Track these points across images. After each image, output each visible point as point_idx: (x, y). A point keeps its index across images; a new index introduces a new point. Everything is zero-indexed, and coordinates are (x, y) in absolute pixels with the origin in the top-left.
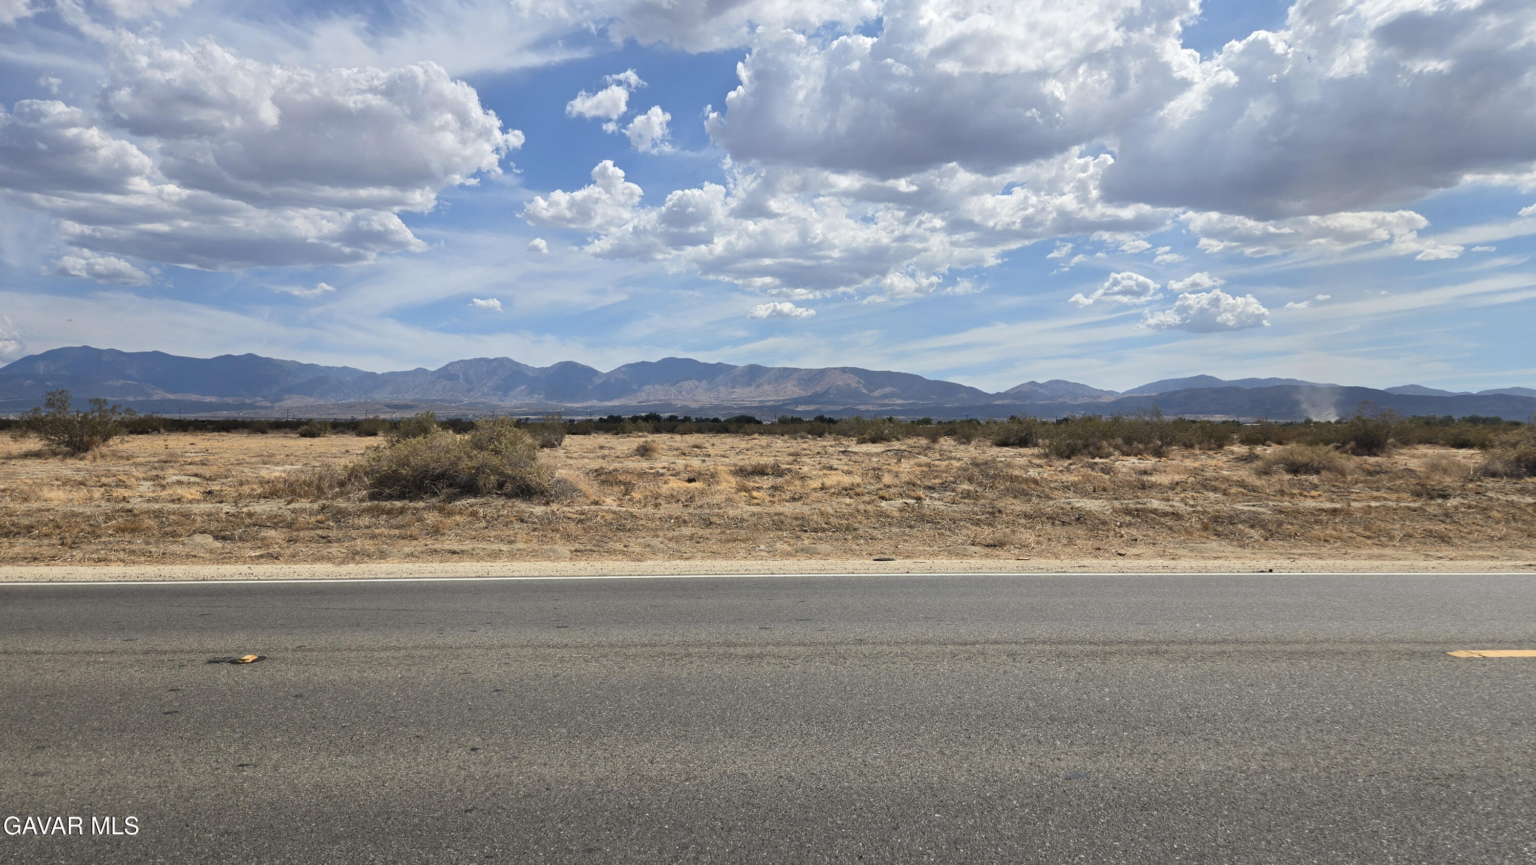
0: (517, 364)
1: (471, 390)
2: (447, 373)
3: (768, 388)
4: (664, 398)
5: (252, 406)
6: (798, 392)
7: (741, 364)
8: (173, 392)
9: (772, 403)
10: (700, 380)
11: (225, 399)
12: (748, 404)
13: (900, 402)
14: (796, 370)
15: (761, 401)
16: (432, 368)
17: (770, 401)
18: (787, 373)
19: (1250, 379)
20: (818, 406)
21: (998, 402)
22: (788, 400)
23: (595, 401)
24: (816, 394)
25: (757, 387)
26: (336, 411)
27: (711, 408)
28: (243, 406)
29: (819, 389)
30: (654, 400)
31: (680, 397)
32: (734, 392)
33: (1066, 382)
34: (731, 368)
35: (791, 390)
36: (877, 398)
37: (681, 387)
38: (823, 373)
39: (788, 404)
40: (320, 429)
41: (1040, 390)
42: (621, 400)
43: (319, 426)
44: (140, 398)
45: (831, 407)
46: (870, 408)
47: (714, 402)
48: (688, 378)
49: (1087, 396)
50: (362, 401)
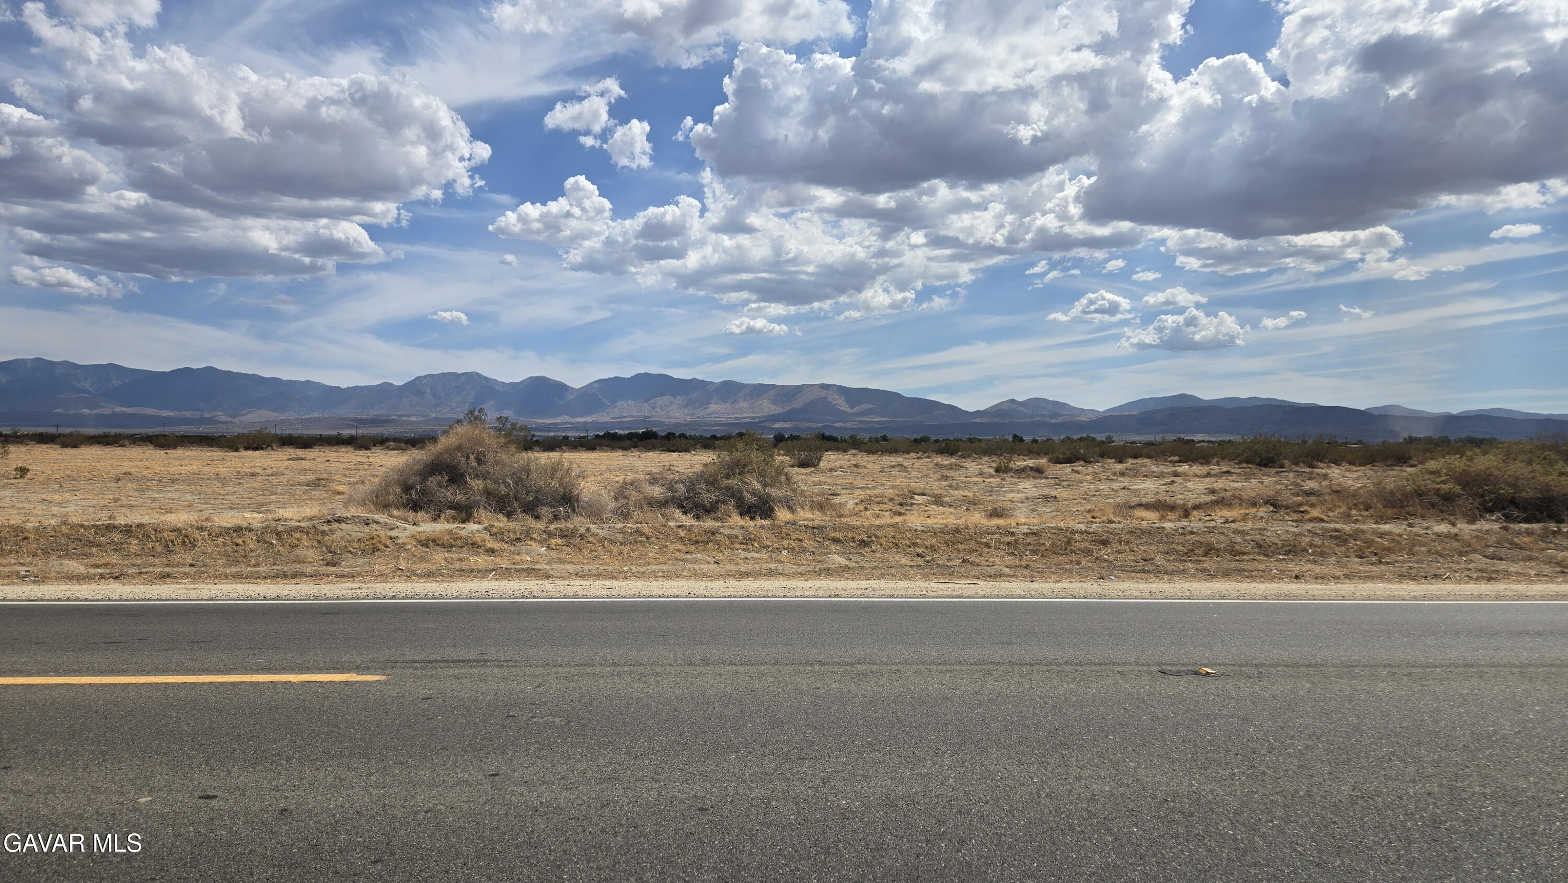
0: (487, 379)
1: (438, 405)
2: (415, 387)
3: (744, 405)
4: (637, 414)
5: (212, 421)
6: (775, 410)
7: (718, 380)
8: (128, 407)
9: (749, 420)
10: (674, 397)
11: (184, 413)
12: (724, 420)
13: (879, 419)
14: (774, 386)
15: (737, 418)
16: (399, 382)
17: (746, 418)
18: (761, 390)
19: (1230, 398)
21: (978, 420)
22: (765, 417)
23: (567, 417)
24: (793, 411)
25: (733, 403)
26: (300, 426)
27: (686, 425)
28: (202, 421)
29: (796, 405)
30: (627, 417)
31: (654, 413)
32: (708, 408)
33: (1045, 400)
34: (703, 384)
35: (767, 407)
36: (855, 414)
37: (655, 403)
39: (770, 421)
41: (1020, 408)
42: (593, 416)
44: (95, 412)
45: (808, 424)
46: (848, 425)
47: (689, 418)
48: (662, 394)
49: (1067, 415)
50: (325, 416)
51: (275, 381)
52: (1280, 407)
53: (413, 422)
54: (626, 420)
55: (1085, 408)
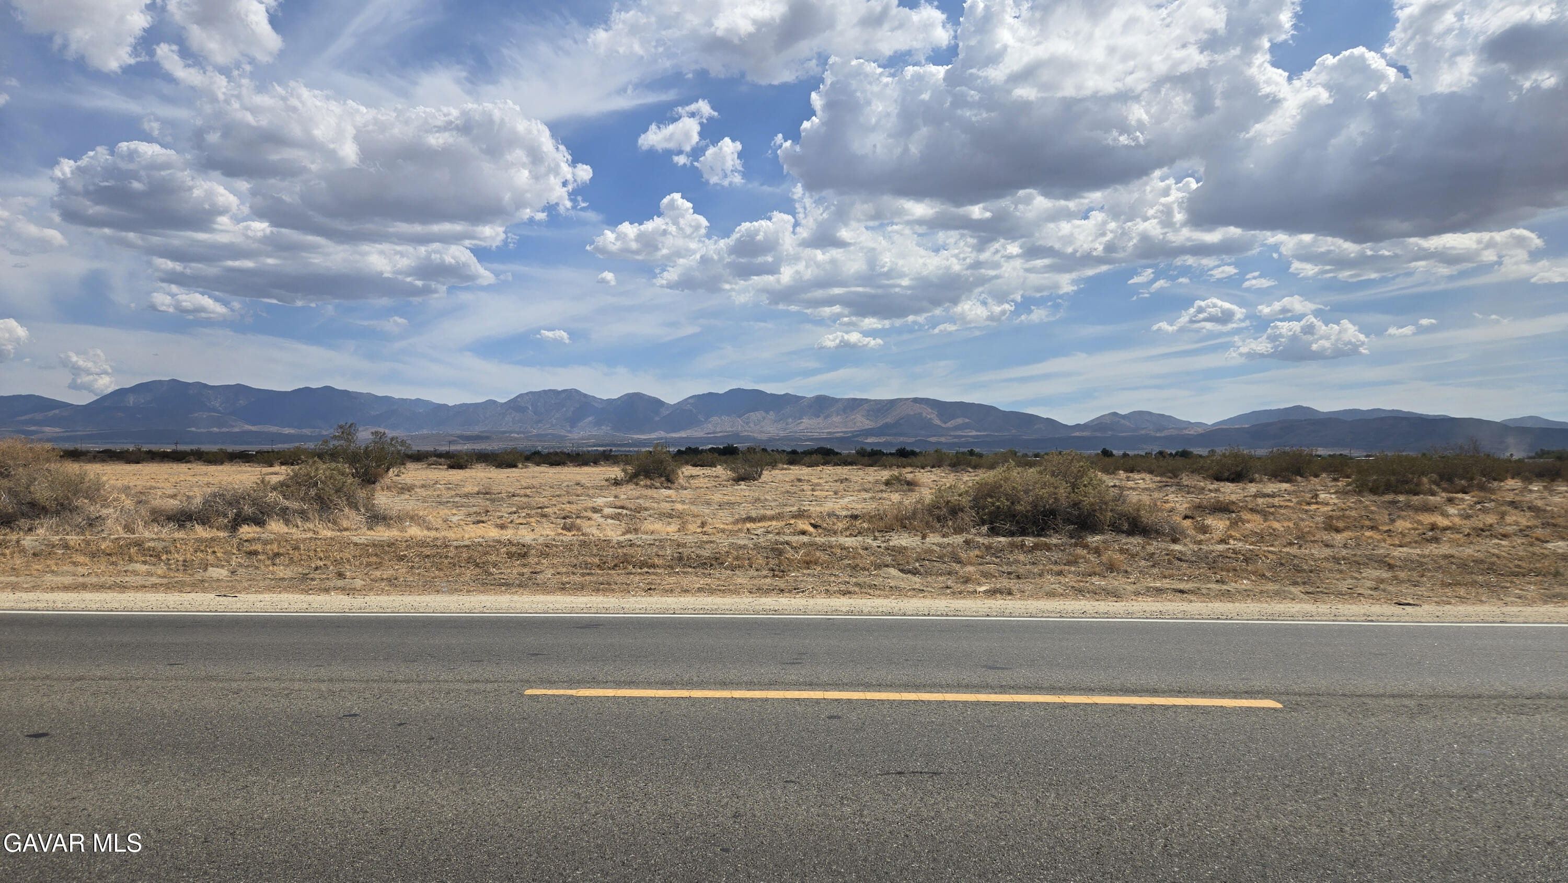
0: (585, 396)
1: (540, 421)
2: (516, 405)
3: (836, 419)
4: (731, 429)
6: (868, 424)
7: (810, 395)
8: (253, 425)
9: (841, 434)
10: (767, 412)
11: (303, 430)
12: (816, 435)
13: (974, 433)
14: (867, 401)
15: (830, 433)
16: (502, 400)
17: (838, 432)
18: (854, 404)
20: (888, 438)
21: (1077, 434)
22: (858, 431)
23: (662, 432)
24: (887, 426)
25: (826, 418)
27: (779, 440)
29: (889, 420)
30: (721, 432)
31: (747, 428)
32: (801, 423)
33: (1150, 413)
34: (797, 399)
35: (860, 422)
36: (949, 429)
37: (748, 418)
38: (893, 403)
39: (858, 436)
40: (467, 461)
41: (1122, 421)
42: (688, 431)
43: (466, 458)
44: (224, 430)
45: (901, 439)
46: (943, 439)
47: (782, 434)
48: (754, 409)
49: (1173, 428)
50: (434, 432)
51: (387, 399)
52: (1405, 419)
53: (516, 439)
54: (719, 435)
55: (1193, 421)
